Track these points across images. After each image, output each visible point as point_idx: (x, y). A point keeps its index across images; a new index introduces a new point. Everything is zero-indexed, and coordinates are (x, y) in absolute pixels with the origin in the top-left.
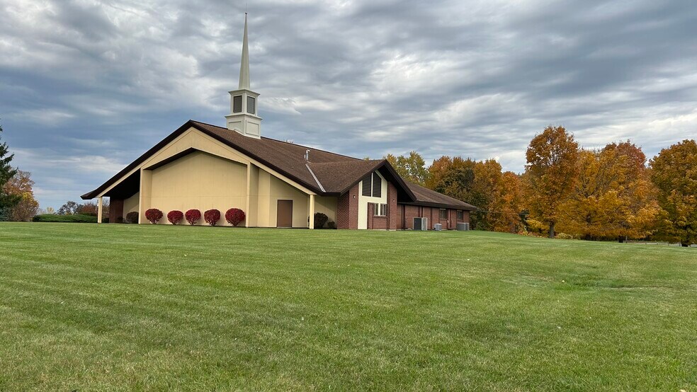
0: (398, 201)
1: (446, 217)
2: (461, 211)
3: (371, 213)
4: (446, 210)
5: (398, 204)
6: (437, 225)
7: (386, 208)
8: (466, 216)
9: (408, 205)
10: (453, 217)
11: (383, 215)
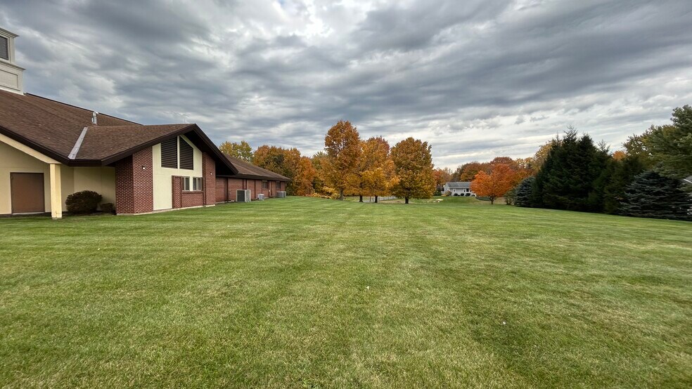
0: (216, 174)
1: (268, 187)
2: (279, 182)
3: (178, 188)
4: (267, 181)
5: (216, 177)
6: (260, 195)
7: (201, 182)
8: (283, 186)
9: (230, 178)
10: (273, 187)
11: (198, 190)
